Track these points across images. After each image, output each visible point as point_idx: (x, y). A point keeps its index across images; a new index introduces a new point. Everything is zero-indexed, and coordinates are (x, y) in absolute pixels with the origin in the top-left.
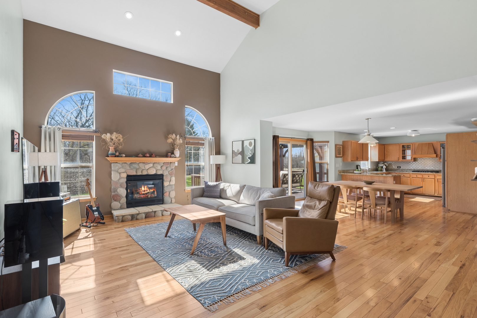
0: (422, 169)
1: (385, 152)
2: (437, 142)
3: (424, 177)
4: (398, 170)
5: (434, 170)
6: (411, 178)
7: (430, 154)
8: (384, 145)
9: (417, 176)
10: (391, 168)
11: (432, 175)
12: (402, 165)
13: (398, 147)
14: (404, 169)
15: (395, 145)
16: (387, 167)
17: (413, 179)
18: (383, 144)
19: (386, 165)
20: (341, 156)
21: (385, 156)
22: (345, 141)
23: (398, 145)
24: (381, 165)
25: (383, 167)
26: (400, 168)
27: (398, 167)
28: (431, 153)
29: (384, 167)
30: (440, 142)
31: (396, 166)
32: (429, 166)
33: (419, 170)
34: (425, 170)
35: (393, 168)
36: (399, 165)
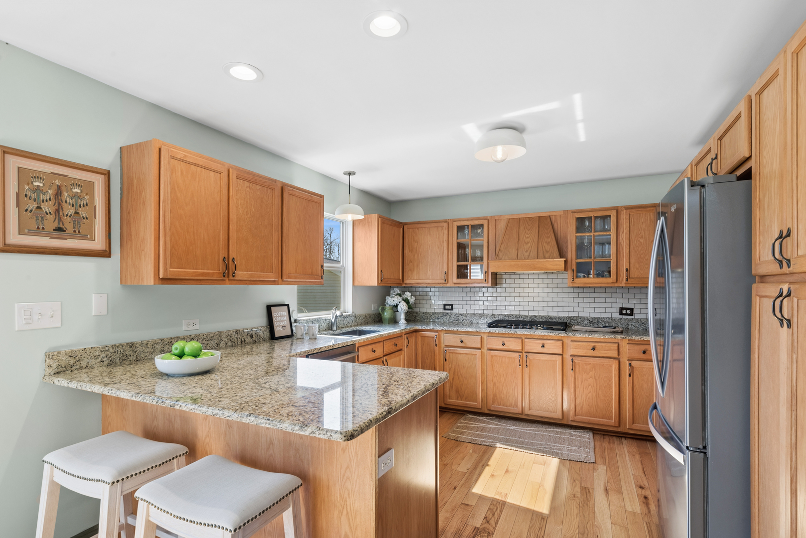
0: (517, 313)
1: (407, 251)
2: (566, 212)
3: (527, 349)
4: (446, 319)
5: (551, 318)
6: (485, 350)
7: (545, 258)
8: (402, 225)
9: (503, 344)
10: (425, 310)
11: (552, 341)
12: (456, 298)
13: (446, 232)
14: (462, 315)
15: (436, 225)
16: (410, 307)
17: (492, 357)
18: (401, 223)
19: (407, 301)
20: (98, 243)
21: (407, 268)
22: (130, 147)
23: (445, 225)
24: (391, 301)
25: (399, 308)
26: (452, 309)
27: (445, 305)
28: (547, 255)
29: (403, 307)
30: (574, 212)
31: (440, 302)
32: (536, 304)
33: (509, 316)
34: (526, 316)
35: (432, 311)
36: (448, 298)
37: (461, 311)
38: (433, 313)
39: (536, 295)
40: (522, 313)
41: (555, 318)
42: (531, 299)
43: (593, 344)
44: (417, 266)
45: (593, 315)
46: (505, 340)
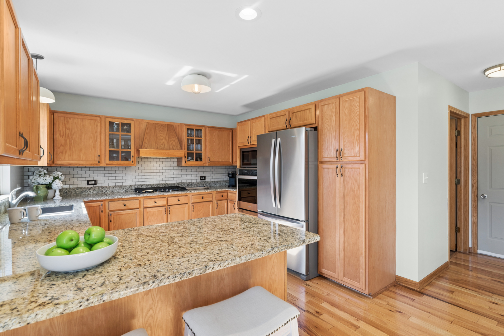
0: (146, 183)
4: (90, 192)
5: (168, 184)
6: (142, 209)
7: (173, 149)
8: (52, 113)
11: (183, 197)
12: (99, 175)
13: (99, 124)
14: (105, 187)
15: (89, 118)
17: (147, 212)
18: (52, 111)
23: (98, 119)
25: (54, 186)
26: (95, 184)
27: (88, 181)
29: (57, 185)
30: (186, 125)
31: (84, 179)
32: (158, 177)
33: (142, 185)
34: (153, 185)
35: (75, 186)
36: (91, 175)
37: (104, 185)
38: (77, 189)
39: (158, 171)
40: (150, 183)
41: (170, 184)
42: (155, 174)
43: (202, 196)
44: (70, 149)
45: (188, 181)
46: (156, 200)
